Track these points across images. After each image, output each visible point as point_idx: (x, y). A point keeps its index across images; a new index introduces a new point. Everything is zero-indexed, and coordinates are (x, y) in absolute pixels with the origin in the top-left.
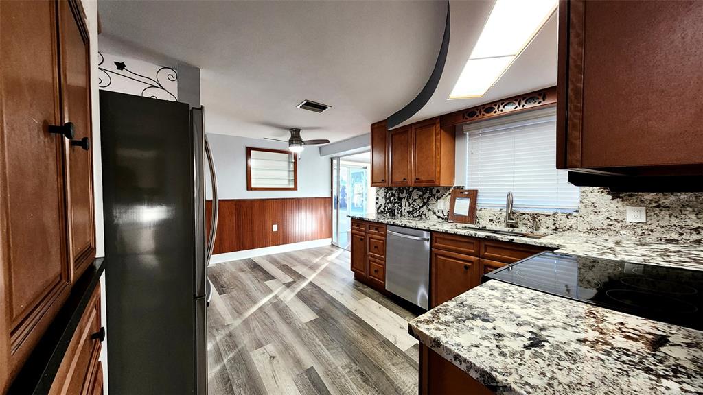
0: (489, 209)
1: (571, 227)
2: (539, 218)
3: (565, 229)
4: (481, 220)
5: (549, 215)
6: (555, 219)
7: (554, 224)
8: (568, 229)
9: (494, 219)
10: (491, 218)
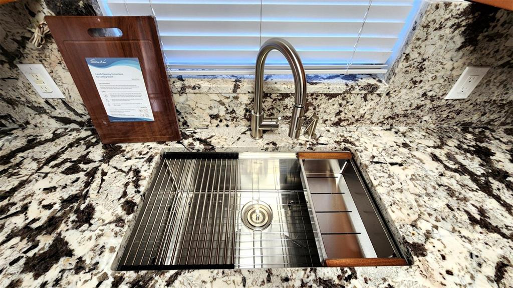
0: (205, 85)
1: (362, 117)
2: (315, 103)
3: (353, 120)
4: (190, 120)
5: (335, 96)
6: (344, 102)
7: (338, 114)
8: (357, 120)
9: (222, 113)
10: (214, 112)
